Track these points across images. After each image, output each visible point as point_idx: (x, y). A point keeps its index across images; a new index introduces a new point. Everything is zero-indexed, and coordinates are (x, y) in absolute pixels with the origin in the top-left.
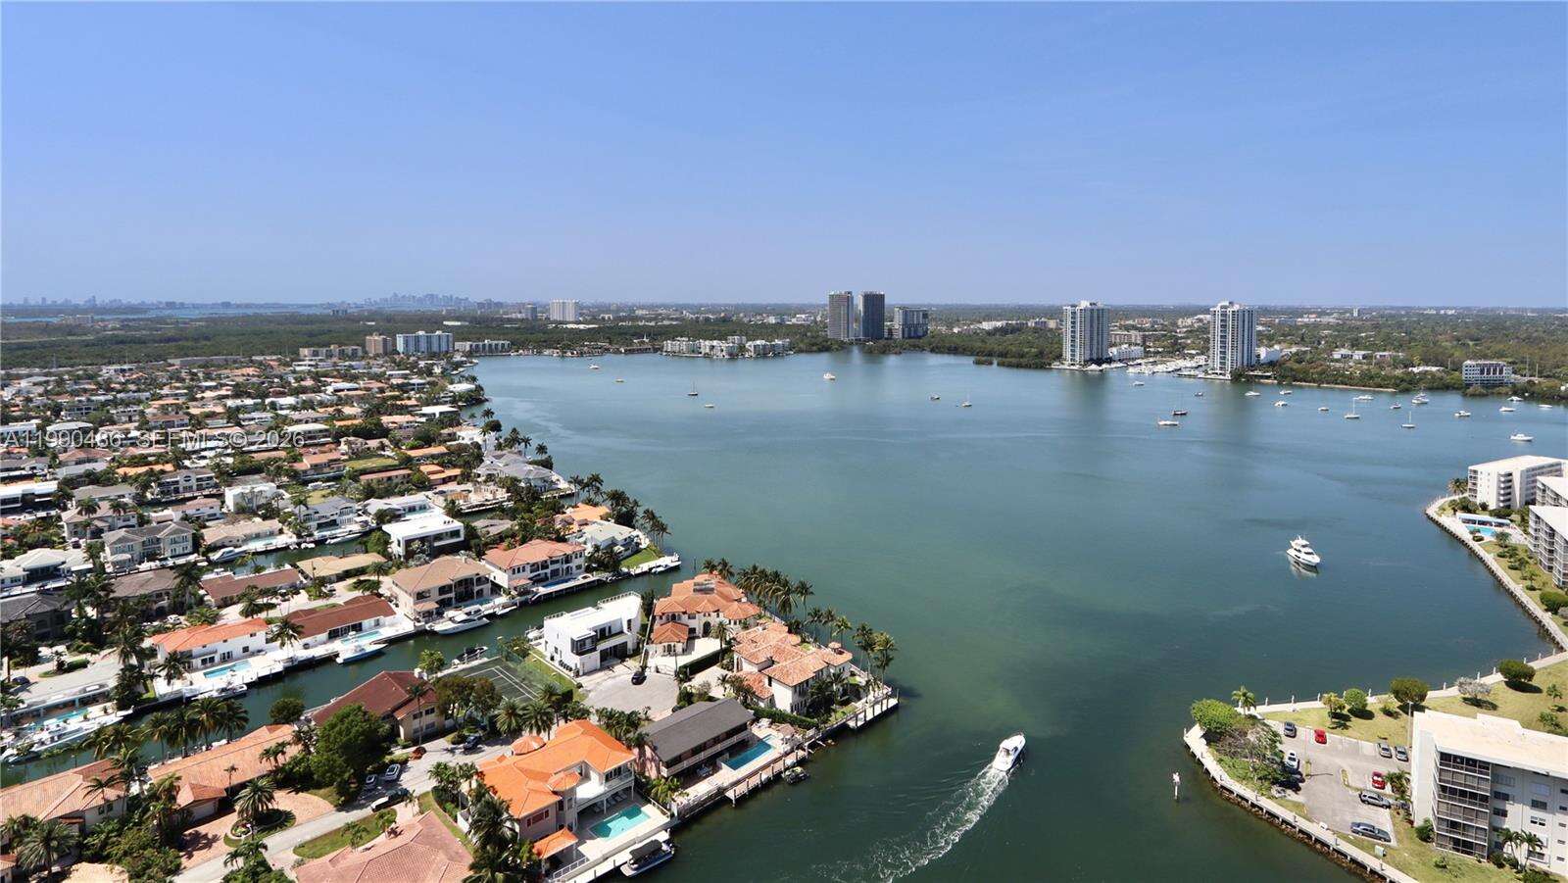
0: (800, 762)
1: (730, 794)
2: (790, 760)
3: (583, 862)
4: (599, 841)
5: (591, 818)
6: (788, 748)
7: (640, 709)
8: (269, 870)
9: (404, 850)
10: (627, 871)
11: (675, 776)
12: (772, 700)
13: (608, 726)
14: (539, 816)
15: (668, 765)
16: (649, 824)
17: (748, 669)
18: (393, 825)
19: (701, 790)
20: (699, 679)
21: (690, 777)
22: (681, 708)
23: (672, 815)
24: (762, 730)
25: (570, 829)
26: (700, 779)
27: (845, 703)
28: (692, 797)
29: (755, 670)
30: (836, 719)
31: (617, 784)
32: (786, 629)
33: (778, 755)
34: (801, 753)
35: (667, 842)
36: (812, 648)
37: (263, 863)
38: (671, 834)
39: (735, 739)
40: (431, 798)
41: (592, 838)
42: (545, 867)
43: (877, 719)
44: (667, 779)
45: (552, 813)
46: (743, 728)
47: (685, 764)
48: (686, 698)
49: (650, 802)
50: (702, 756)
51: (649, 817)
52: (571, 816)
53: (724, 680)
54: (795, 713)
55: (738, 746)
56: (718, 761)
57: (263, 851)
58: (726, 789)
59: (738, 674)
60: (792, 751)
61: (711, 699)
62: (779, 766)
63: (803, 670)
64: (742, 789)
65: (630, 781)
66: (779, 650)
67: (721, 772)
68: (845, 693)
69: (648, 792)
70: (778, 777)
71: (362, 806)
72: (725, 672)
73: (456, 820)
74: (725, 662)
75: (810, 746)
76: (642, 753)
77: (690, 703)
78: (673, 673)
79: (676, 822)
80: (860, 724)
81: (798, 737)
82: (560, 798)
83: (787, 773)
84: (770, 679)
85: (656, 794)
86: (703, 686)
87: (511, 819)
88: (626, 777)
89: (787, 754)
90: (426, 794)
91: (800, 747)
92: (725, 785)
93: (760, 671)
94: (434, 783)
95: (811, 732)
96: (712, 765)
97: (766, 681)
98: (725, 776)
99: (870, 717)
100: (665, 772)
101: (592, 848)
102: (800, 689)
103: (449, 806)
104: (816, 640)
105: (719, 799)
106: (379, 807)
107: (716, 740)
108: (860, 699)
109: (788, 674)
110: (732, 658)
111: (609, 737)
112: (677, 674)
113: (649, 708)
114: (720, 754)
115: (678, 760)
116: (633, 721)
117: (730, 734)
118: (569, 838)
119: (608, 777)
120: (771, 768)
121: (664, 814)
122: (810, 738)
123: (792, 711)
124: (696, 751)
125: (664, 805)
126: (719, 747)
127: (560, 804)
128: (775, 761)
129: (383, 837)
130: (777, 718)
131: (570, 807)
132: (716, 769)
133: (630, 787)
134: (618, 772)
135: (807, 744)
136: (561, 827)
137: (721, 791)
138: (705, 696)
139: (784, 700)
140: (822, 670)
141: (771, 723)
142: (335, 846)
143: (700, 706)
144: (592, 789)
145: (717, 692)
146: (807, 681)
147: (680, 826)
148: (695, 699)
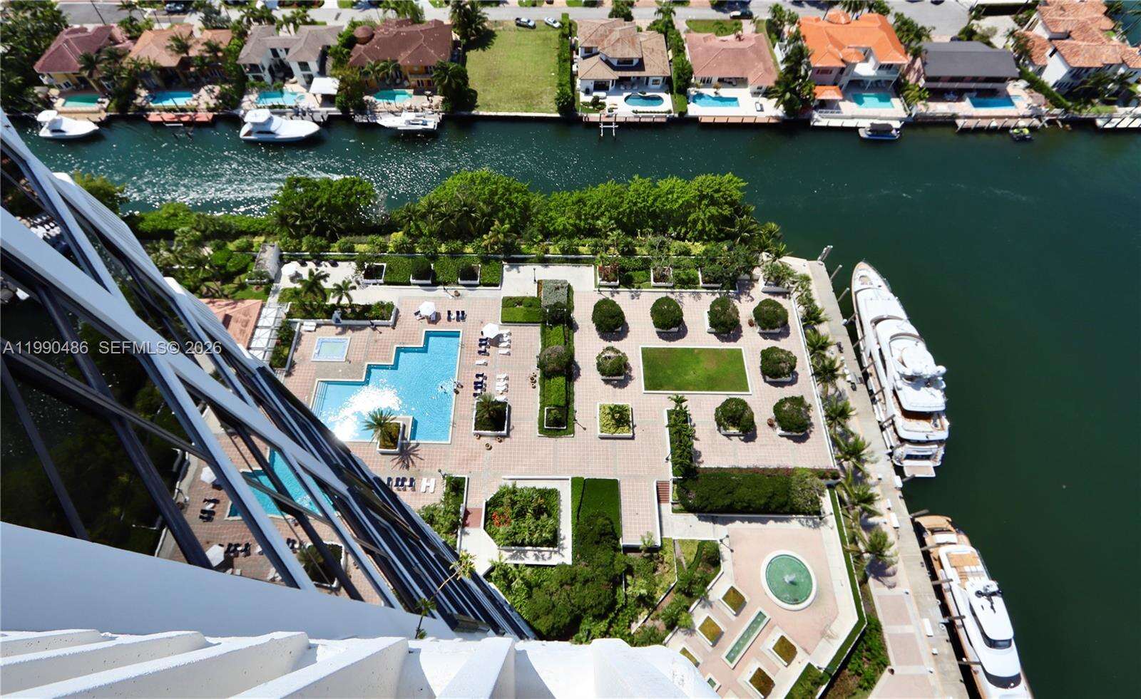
0: (1032, 129)
1: (960, 123)
2: (1022, 123)
3: (838, 112)
4: (854, 104)
5: (856, 88)
6: (1028, 112)
7: (927, 26)
8: (673, 27)
9: (742, 52)
10: (863, 134)
11: (927, 89)
12: (1042, 69)
13: (899, 29)
14: (826, 71)
15: (928, 79)
16: (892, 112)
17: (1040, 32)
18: (740, 32)
19: (940, 108)
20: (987, 23)
21: (937, 95)
22: (959, 39)
23: (910, 115)
24: (1016, 89)
25: (841, 88)
26: (944, 100)
27: (1108, 103)
28: (931, 111)
29: (1046, 36)
30: (1089, 112)
31: (884, 75)
32: (1105, 9)
33: (1015, 114)
34: (1036, 122)
35: (897, 130)
36: (1115, 39)
37: (671, 22)
38: (903, 126)
39: (989, 86)
40: (764, 26)
41: (850, 100)
42: (816, 103)
43: (1127, 130)
44: (921, 89)
45: (835, 73)
46: (1003, 80)
47: (940, 85)
48: (969, 34)
49: (898, 97)
50: (957, 85)
51: (893, 107)
52: (845, 80)
53: (1012, 34)
54: (1054, 89)
55: (989, 91)
56: (965, 95)
57: (672, 14)
58: (959, 117)
59: (1028, 33)
60: (1030, 117)
61: (989, 44)
62: (1011, 123)
63: (1093, 57)
64: (971, 123)
65: (893, 77)
66: (1083, 28)
67: (963, 103)
68: (1117, 94)
69: (902, 92)
70: (1005, 130)
71: (725, 12)
72: (1016, 27)
73: (774, 46)
74: (1020, 16)
75: (1049, 122)
76: (913, 62)
77: (970, 39)
78: (969, 7)
79: (910, 120)
80: (1108, 126)
81: (1044, 109)
82: (844, 66)
83: (1015, 131)
84: (1055, 51)
85: (908, 95)
86: (989, 29)
87: (808, 64)
88: (894, 73)
89: (1024, 117)
90: (762, 21)
91: (1039, 117)
92: (960, 114)
93: (1050, 40)
94: (768, 16)
95: (1057, 111)
96: (959, 95)
97: (1050, 51)
98: (964, 109)
99: (1123, 125)
100: (922, 83)
101: (848, 107)
102: (1076, 73)
103: (774, 36)
104: (1125, 33)
105: (950, 121)
106: (734, 17)
107: (975, 79)
108: (1126, 105)
109: (1076, 54)
110: (1030, 16)
111: (896, 37)
112: (971, 10)
113: (934, 28)
114: (970, 90)
115: (936, 79)
116: (920, 34)
117: (988, 80)
118: (838, 94)
119: (881, 67)
120: (1004, 120)
121: (905, 110)
122: (1053, 115)
123: (1054, 86)
124: (953, 79)
125: (909, 105)
126: (973, 85)
127: (842, 70)
128: (1010, 117)
129: (732, 37)
130: (1035, 85)
131: (847, 75)
132: (960, 99)
133: (891, 81)
134: (889, 67)
135: (1047, 118)
136: (835, 84)
137: (955, 117)
138: (985, 40)
139: (1054, 72)
140: (1111, 65)
141: (1027, 87)
142: (706, 30)
143: (976, 46)
144: (866, 70)
145: (999, 41)
146: (1088, 69)
147: (912, 124)
148: (975, 37)
